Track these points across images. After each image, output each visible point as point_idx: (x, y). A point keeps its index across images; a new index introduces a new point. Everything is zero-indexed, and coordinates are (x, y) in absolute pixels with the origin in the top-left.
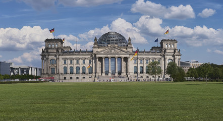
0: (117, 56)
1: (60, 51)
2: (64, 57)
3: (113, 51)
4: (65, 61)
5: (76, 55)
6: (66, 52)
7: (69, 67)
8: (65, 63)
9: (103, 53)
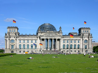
0: (53, 38)
1: (17, 34)
2: (19, 38)
3: (51, 35)
4: (20, 41)
5: (27, 37)
6: (21, 35)
7: (22, 44)
8: (20, 42)
9: (44, 36)
